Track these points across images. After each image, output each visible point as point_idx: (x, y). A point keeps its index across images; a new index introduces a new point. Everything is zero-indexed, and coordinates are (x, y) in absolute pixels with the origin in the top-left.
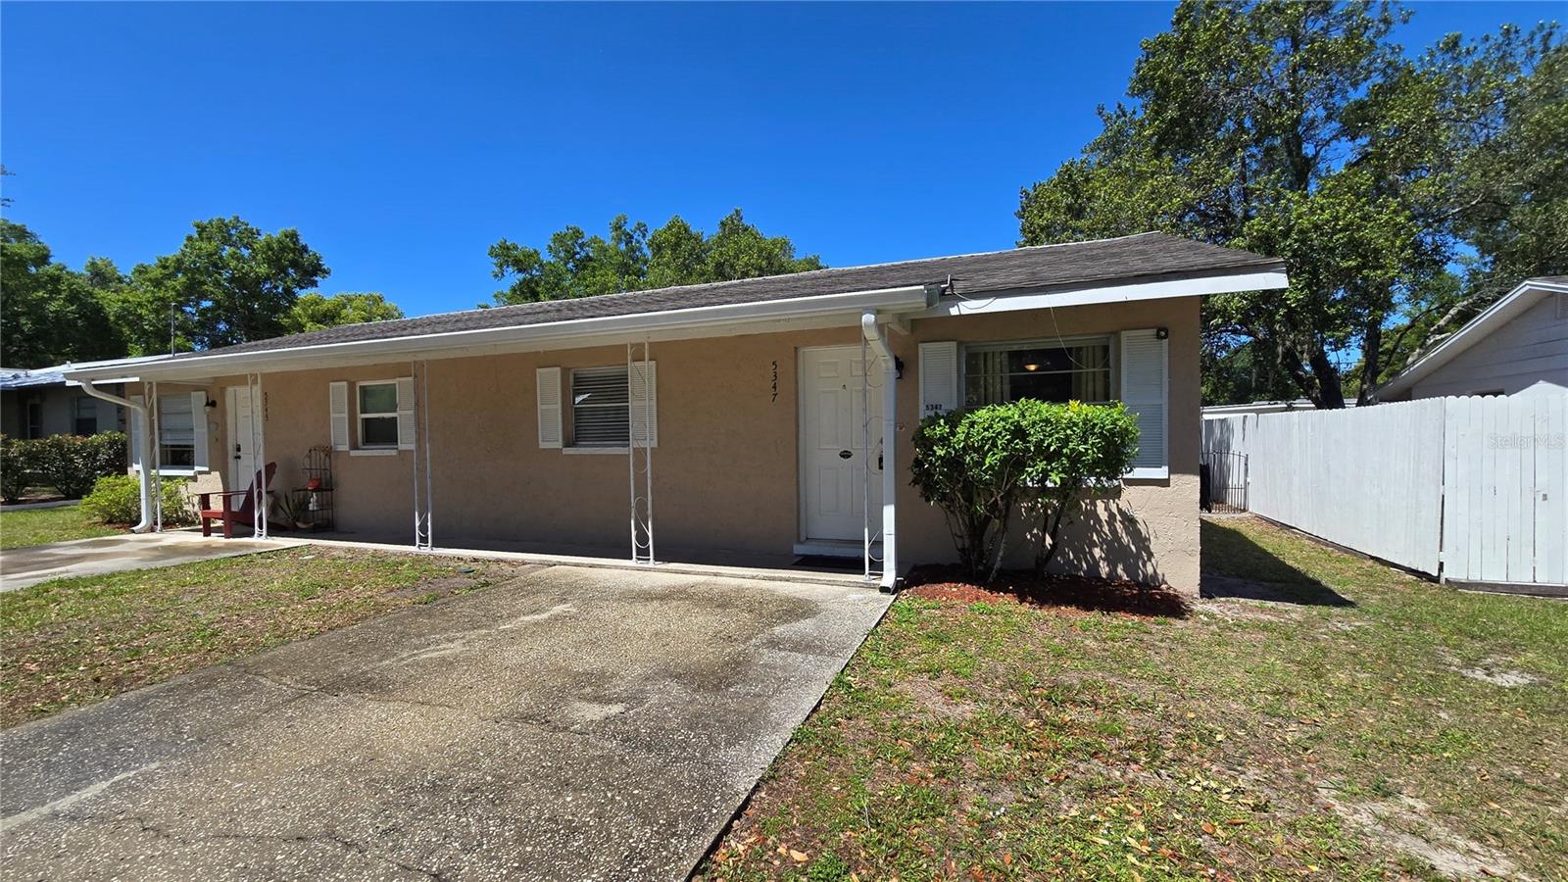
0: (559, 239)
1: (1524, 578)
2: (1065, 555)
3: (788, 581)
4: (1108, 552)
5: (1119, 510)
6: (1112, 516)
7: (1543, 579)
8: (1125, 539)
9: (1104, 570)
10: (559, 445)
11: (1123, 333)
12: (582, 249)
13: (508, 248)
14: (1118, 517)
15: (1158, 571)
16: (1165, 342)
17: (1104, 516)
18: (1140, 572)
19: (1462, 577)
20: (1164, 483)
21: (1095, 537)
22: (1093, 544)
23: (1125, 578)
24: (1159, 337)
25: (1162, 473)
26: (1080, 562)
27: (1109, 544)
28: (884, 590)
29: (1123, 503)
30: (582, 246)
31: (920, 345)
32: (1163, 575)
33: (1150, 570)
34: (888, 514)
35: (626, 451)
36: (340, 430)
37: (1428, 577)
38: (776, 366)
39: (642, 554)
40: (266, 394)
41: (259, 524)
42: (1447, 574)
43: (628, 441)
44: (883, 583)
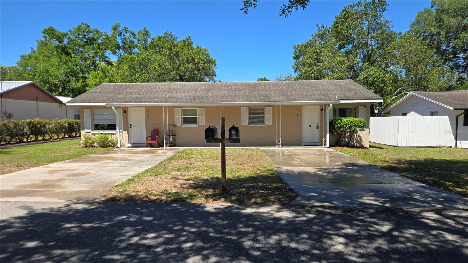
1: (408, 145)
4: (356, 141)
6: (357, 136)
7: (411, 146)
8: (359, 139)
9: (355, 144)
10: (247, 124)
11: (359, 106)
15: (363, 144)
17: (356, 136)
18: (361, 144)
19: (401, 146)
22: (354, 140)
23: (359, 145)
24: (364, 107)
26: (352, 143)
27: (356, 140)
28: (328, 148)
29: (358, 133)
34: (328, 135)
35: (264, 125)
36: (178, 120)
37: (396, 146)
38: (298, 109)
39: (279, 145)
40: (148, 110)
41: (166, 144)
42: (399, 146)
43: (263, 123)
44: (327, 147)
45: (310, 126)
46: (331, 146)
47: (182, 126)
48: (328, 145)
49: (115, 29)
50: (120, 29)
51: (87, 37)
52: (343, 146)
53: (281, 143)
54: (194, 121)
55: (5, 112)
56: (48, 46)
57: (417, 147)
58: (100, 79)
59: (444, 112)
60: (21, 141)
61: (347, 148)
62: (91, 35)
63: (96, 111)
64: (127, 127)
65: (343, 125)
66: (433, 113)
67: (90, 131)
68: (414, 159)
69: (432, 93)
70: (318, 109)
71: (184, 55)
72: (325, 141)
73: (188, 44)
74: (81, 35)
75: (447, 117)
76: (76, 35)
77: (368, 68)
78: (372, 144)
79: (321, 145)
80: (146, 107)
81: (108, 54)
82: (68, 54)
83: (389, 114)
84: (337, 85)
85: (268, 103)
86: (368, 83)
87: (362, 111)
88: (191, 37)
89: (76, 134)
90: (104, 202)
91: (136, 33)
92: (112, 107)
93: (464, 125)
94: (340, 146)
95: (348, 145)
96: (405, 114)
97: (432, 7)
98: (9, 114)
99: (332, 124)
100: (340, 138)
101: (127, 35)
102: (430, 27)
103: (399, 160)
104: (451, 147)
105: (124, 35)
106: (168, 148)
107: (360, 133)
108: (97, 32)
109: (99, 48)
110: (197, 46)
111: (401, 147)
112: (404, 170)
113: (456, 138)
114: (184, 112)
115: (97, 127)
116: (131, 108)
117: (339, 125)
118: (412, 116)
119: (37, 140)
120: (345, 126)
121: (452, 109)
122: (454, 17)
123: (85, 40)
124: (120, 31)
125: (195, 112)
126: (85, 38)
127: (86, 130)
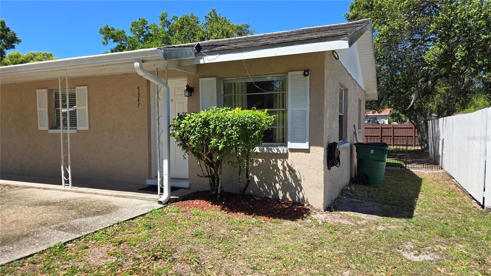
0: (134, 24)
2: (263, 187)
3: (125, 197)
4: (283, 186)
5: (288, 165)
9: (281, 195)
10: (46, 128)
11: (289, 73)
12: (147, 30)
13: (109, 29)
14: (287, 169)
15: (305, 197)
16: (308, 77)
18: (297, 197)
20: (307, 151)
21: (277, 178)
22: (276, 182)
23: (290, 200)
24: (305, 75)
25: (305, 146)
26: (270, 191)
27: (283, 182)
28: (159, 202)
29: (289, 162)
30: (147, 28)
31: (200, 79)
32: (307, 199)
33: (301, 196)
35: (76, 131)
38: (139, 89)
39: (66, 183)
42: (486, 203)
43: (74, 126)
44: (162, 199)
48: (166, 194)
49: (162, 19)
50: (168, 18)
72: (162, 181)
107: (293, 159)
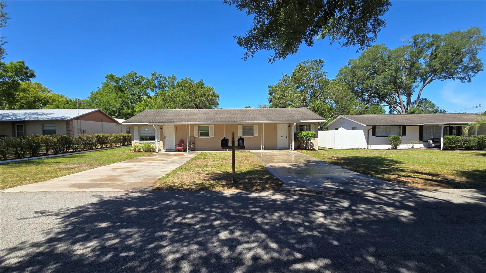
7: (342, 148)
8: (312, 145)
10: (242, 136)
11: (311, 124)
17: (310, 143)
20: (315, 139)
24: (315, 125)
26: (308, 147)
27: (310, 145)
33: (314, 147)
34: (293, 142)
35: (253, 136)
36: (197, 134)
37: (333, 149)
38: (274, 126)
39: (263, 149)
40: (176, 127)
41: (189, 149)
42: (335, 148)
43: (252, 135)
44: (293, 150)
45: (282, 137)
46: (295, 149)
47: (199, 137)
48: (293, 149)
49: (153, 75)
50: (157, 75)
51: (135, 80)
52: (303, 149)
53: (264, 148)
54: (207, 134)
55: (80, 129)
56: (109, 86)
57: (345, 149)
58: (143, 107)
59: (360, 128)
60: (91, 149)
61: (305, 150)
62: (137, 79)
63: (142, 128)
64: (162, 138)
65: (302, 136)
66: (354, 128)
67: (138, 141)
68: (347, 157)
69: (352, 116)
70: (287, 126)
71: (199, 92)
72: (292, 146)
73: (201, 84)
74: (131, 79)
75: (362, 131)
76: (127, 79)
77: (315, 101)
78: (319, 148)
79: (289, 149)
80: (175, 125)
81: (149, 91)
82: (122, 91)
83: (327, 129)
84: (297, 111)
85: (256, 122)
86: (314, 110)
87: (313, 127)
88: (203, 80)
89: (128, 143)
90: (152, 191)
91: (167, 78)
92: (153, 125)
93: (372, 136)
94: (300, 149)
95: (305, 149)
96: (337, 129)
97: (349, 65)
98: (83, 131)
99: (296, 135)
100: (300, 144)
101: (161, 79)
102: (348, 77)
103: (338, 158)
104: (365, 149)
105: (159, 79)
106: (190, 152)
107: (312, 141)
108: (142, 77)
109: (143, 88)
110: (207, 86)
111: (336, 149)
112: (343, 164)
113: (368, 143)
114: (201, 128)
115: (143, 139)
116: (166, 126)
117: (300, 136)
118: (341, 130)
119: (102, 148)
120: (303, 137)
121: (365, 125)
122: (362, 71)
123: (133, 82)
124: (157, 77)
125: (207, 128)
126: (134, 81)
127: (135, 141)
